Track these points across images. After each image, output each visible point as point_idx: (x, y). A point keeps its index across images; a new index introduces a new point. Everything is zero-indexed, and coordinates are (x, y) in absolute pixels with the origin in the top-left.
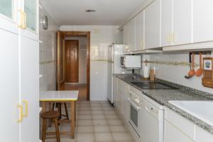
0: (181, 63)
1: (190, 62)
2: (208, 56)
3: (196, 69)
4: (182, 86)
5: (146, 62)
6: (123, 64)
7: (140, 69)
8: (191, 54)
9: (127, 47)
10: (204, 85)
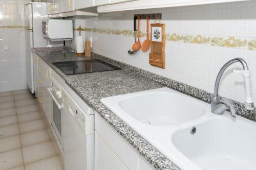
0: (123, 32)
1: (135, 30)
2: (157, 21)
3: (143, 40)
4: (125, 65)
5: (80, 29)
6: (44, 33)
7: (72, 40)
8: (136, 18)
9: (54, 7)
10: (152, 63)
